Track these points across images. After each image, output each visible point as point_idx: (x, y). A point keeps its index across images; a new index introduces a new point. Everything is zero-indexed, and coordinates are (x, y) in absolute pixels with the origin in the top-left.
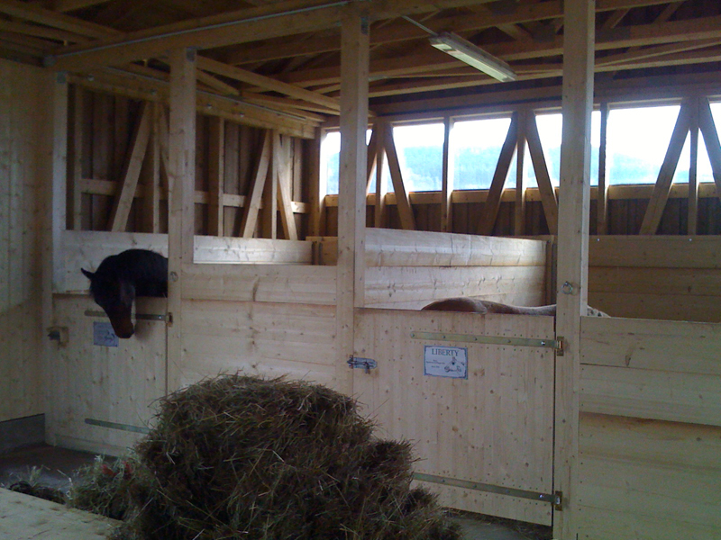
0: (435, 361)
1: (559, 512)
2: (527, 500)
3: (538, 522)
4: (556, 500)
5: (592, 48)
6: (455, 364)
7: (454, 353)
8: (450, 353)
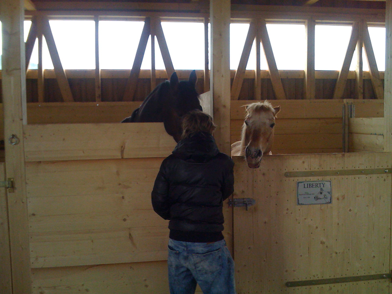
0: (307, 193)
6: (323, 194)
7: (322, 185)
8: (319, 186)
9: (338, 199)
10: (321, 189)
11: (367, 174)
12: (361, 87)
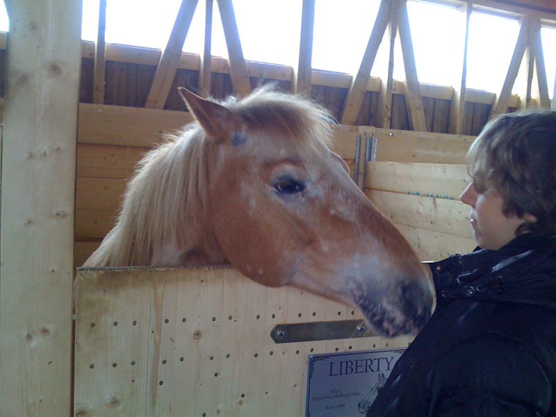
8: (374, 366)
12: (389, 107)
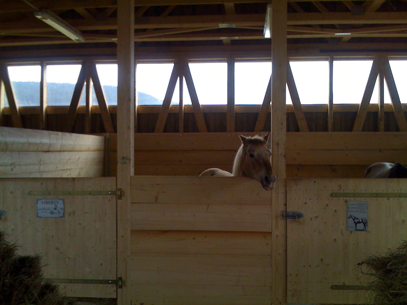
0: (44, 209)
1: (120, 289)
2: (102, 285)
3: (109, 297)
4: (119, 283)
5: (133, 27)
6: (57, 210)
7: (56, 203)
8: (54, 203)
9: (70, 214)
10: (56, 206)
11: (94, 195)
